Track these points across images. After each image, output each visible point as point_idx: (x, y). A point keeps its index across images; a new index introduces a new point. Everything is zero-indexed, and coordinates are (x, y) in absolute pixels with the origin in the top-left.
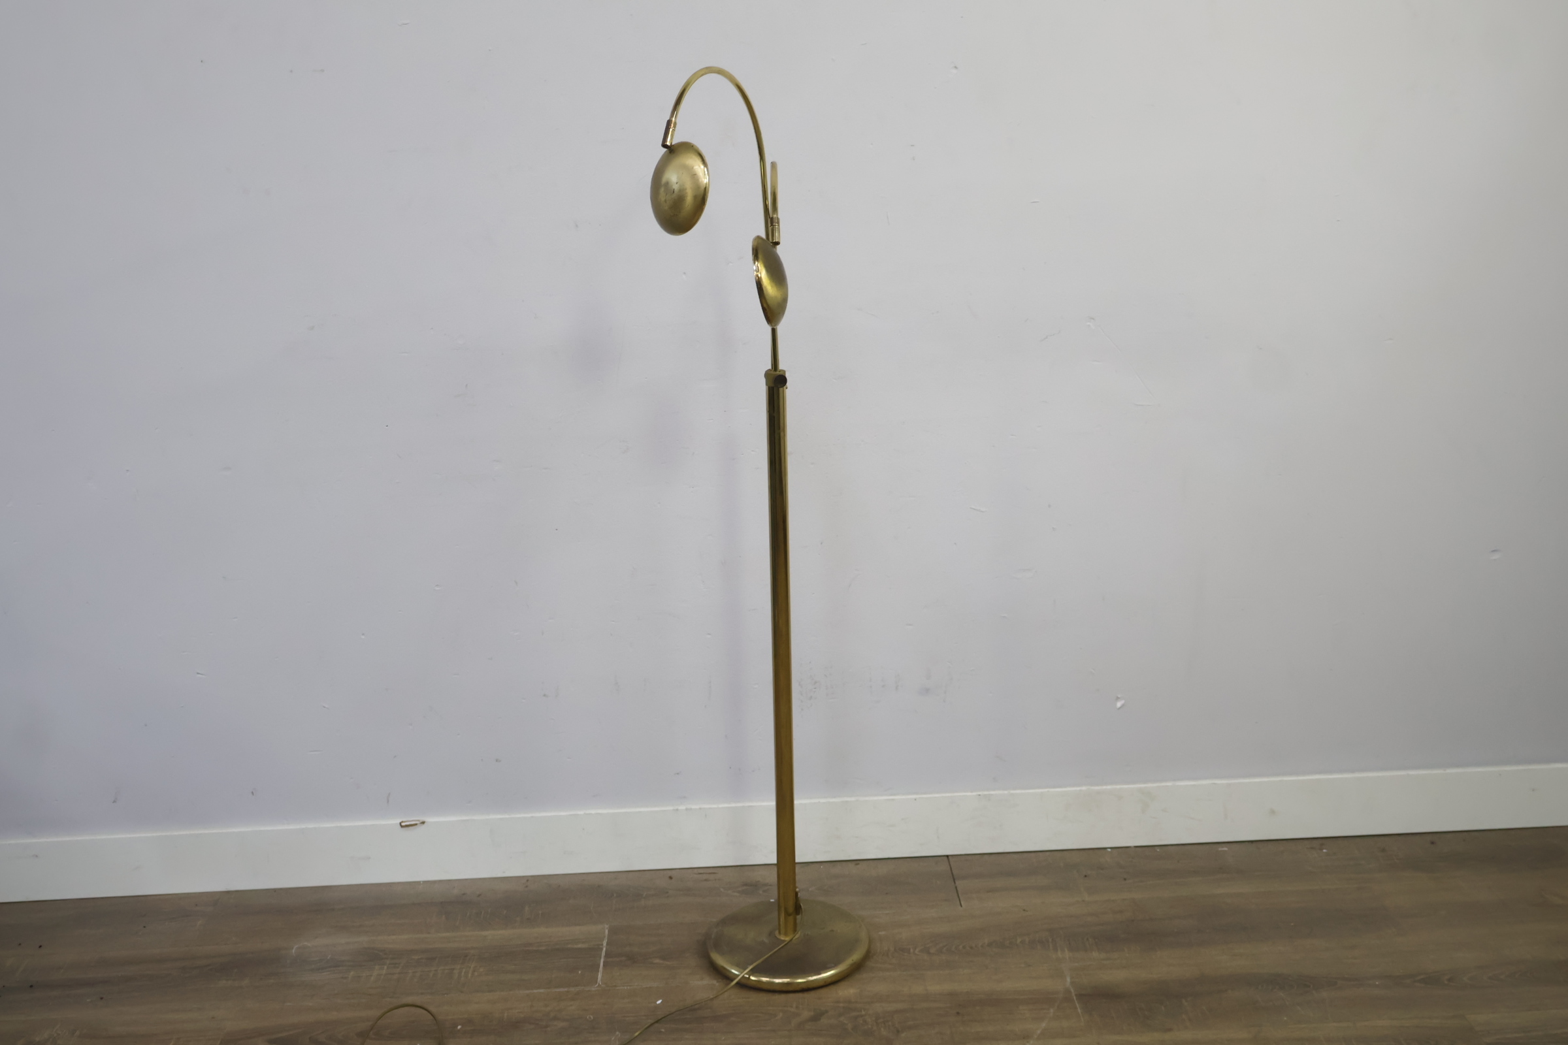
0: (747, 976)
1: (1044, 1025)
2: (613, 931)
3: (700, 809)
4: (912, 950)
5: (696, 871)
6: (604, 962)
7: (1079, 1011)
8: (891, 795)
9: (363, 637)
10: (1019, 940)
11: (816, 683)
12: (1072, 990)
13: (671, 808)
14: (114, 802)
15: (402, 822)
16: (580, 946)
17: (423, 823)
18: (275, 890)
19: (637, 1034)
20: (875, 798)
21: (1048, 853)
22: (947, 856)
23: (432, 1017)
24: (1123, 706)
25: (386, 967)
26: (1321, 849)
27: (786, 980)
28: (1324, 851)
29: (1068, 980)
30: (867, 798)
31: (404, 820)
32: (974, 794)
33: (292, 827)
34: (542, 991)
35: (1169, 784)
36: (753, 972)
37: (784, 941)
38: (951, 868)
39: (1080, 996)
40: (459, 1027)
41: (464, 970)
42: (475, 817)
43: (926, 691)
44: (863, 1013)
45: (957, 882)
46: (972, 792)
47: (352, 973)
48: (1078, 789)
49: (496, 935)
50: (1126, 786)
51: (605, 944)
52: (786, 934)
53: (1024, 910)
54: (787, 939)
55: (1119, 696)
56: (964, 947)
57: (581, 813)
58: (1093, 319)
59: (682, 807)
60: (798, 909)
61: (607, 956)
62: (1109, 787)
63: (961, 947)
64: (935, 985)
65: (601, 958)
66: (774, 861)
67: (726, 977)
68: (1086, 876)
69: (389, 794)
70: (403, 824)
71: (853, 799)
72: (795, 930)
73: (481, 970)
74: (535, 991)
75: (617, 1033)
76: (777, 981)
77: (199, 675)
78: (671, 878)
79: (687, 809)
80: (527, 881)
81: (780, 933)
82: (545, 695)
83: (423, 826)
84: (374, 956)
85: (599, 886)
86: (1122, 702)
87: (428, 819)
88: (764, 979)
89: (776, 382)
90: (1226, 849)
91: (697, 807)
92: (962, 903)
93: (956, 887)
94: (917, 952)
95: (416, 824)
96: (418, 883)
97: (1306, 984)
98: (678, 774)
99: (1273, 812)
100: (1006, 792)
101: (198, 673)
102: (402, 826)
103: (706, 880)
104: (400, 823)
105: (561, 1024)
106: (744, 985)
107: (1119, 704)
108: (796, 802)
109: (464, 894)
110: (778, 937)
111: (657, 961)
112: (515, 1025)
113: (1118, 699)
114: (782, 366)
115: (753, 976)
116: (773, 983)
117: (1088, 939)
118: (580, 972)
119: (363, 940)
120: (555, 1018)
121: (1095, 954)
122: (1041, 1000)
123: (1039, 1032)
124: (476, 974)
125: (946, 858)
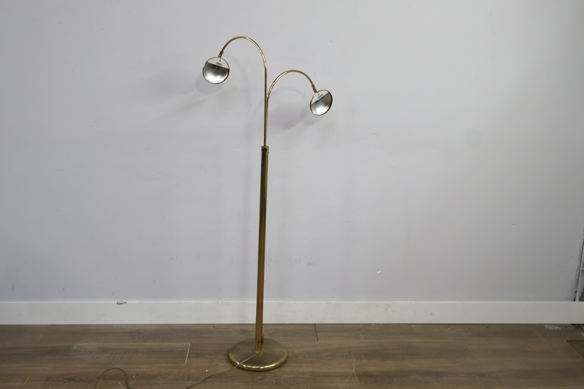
0: (242, 365)
1: (344, 385)
2: (192, 345)
3: (227, 303)
4: (299, 356)
5: (224, 325)
6: (188, 356)
7: (357, 380)
8: (296, 301)
9: (107, 234)
10: (338, 355)
11: (270, 259)
12: (355, 373)
13: (216, 302)
14: (12, 290)
15: (118, 302)
16: (180, 350)
17: (125, 303)
18: (70, 325)
19: (199, 382)
20: (290, 302)
21: (351, 325)
22: (315, 324)
23: (123, 373)
24: (380, 273)
25: (108, 354)
26: (448, 328)
27: (257, 367)
28: (449, 328)
29: (354, 369)
30: (287, 302)
31: (118, 301)
32: (326, 302)
33: (77, 302)
34: (164, 365)
35: (395, 302)
36: (245, 363)
37: (256, 353)
38: (316, 328)
39: (358, 375)
40: (134, 376)
41: (137, 357)
42: (145, 302)
43: (310, 264)
44: (280, 378)
45: (317, 333)
46: (325, 301)
47: (96, 356)
48: (363, 302)
49: (150, 344)
50: (380, 302)
51: (189, 349)
52: (258, 351)
53: (341, 344)
54: (258, 352)
55: (379, 269)
56: (318, 356)
57: (183, 302)
58: (376, 134)
59: (220, 302)
60: (262, 342)
61: (189, 353)
62: (374, 302)
63: (317, 356)
64: (307, 369)
65: (187, 354)
66: (255, 323)
67: (234, 364)
68: (364, 333)
69: (114, 292)
70: (118, 303)
71: (282, 302)
72: (261, 350)
73: (143, 357)
74: (162, 365)
75: (191, 381)
76: (254, 367)
77: (46, 245)
78: (214, 327)
79: (222, 303)
80: (162, 326)
81: (255, 350)
82: (172, 259)
83: (125, 304)
84: (104, 350)
85: (188, 329)
86: (380, 271)
87: (128, 302)
88: (249, 367)
89: (265, 150)
90: (414, 326)
91: (225, 302)
92: (319, 341)
93: (317, 335)
94: (301, 357)
95: (123, 303)
96: (123, 325)
97: (438, 375)
98: (219, 289)
99: (432, 314)
100: (337, 302)
101: (46, 244)
102: (117, 304)
103: (227, 328)
104: (117, 303)
105: (171, 377)
106: (240, 368)
107: (379, 272)
108: (264, 302)
109: (139, 329)
110: (254, 351)
111: (207, 356)
112: (154, 377)
113: (378, 270)
114: (267, 145)
115: (245, 365)
116: (252, 368)
117: (362, 355)
118: (179, 359)
119: (100, 344)
120: (169, 375)
121: (364, 361)
122: (344, 376)
123: (342, 387)
124: (141, 358)
125: (314, 325)
